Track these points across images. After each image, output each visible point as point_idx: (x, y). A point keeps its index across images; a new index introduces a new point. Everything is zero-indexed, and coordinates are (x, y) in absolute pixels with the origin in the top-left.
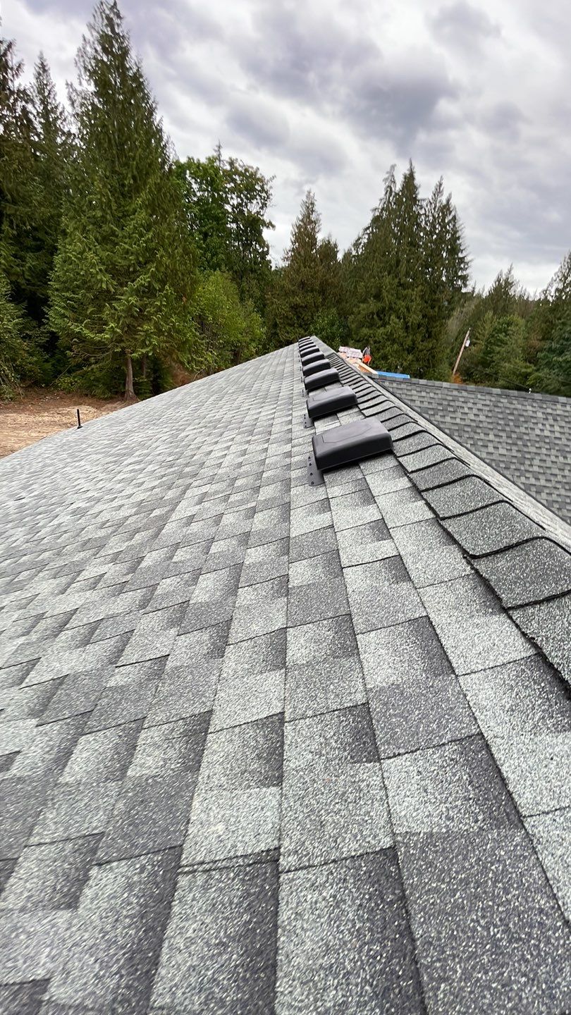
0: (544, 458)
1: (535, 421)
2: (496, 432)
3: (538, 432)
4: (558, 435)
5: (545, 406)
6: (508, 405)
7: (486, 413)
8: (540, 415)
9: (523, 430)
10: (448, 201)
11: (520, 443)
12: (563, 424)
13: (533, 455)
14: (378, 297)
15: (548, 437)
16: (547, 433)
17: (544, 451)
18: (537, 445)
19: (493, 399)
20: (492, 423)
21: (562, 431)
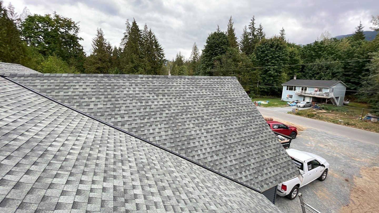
0: (129, 105)
1: (124, 87)
2: (97, 96)
3: (125, 92)
4: (137, 92)
5: (131, 80)
6: (108, 81)
7: (92, 87)
8: (127, 84)
9: (116, 92)
10: (150, 31)
11: (113, 99)
12: (141, 87)
13: (121, 105)
14: (132, 62)
15: (131, 94)
16: (131, 92)
17: (129, 101)
18: (124, 99)
19: (98, 79)
20: (95, 92)
21: (140, 90)
